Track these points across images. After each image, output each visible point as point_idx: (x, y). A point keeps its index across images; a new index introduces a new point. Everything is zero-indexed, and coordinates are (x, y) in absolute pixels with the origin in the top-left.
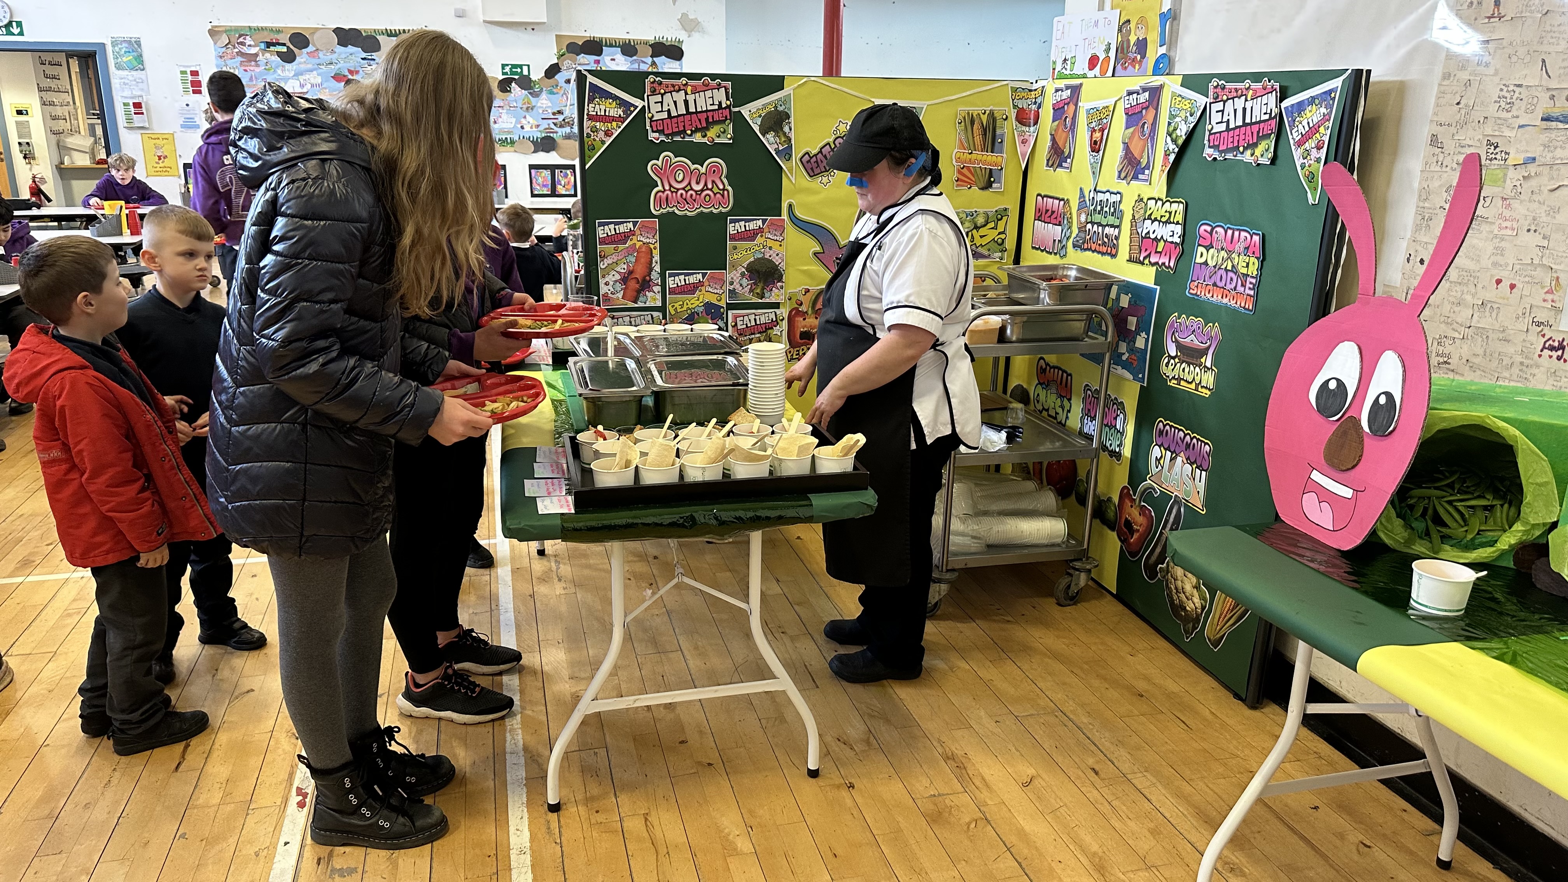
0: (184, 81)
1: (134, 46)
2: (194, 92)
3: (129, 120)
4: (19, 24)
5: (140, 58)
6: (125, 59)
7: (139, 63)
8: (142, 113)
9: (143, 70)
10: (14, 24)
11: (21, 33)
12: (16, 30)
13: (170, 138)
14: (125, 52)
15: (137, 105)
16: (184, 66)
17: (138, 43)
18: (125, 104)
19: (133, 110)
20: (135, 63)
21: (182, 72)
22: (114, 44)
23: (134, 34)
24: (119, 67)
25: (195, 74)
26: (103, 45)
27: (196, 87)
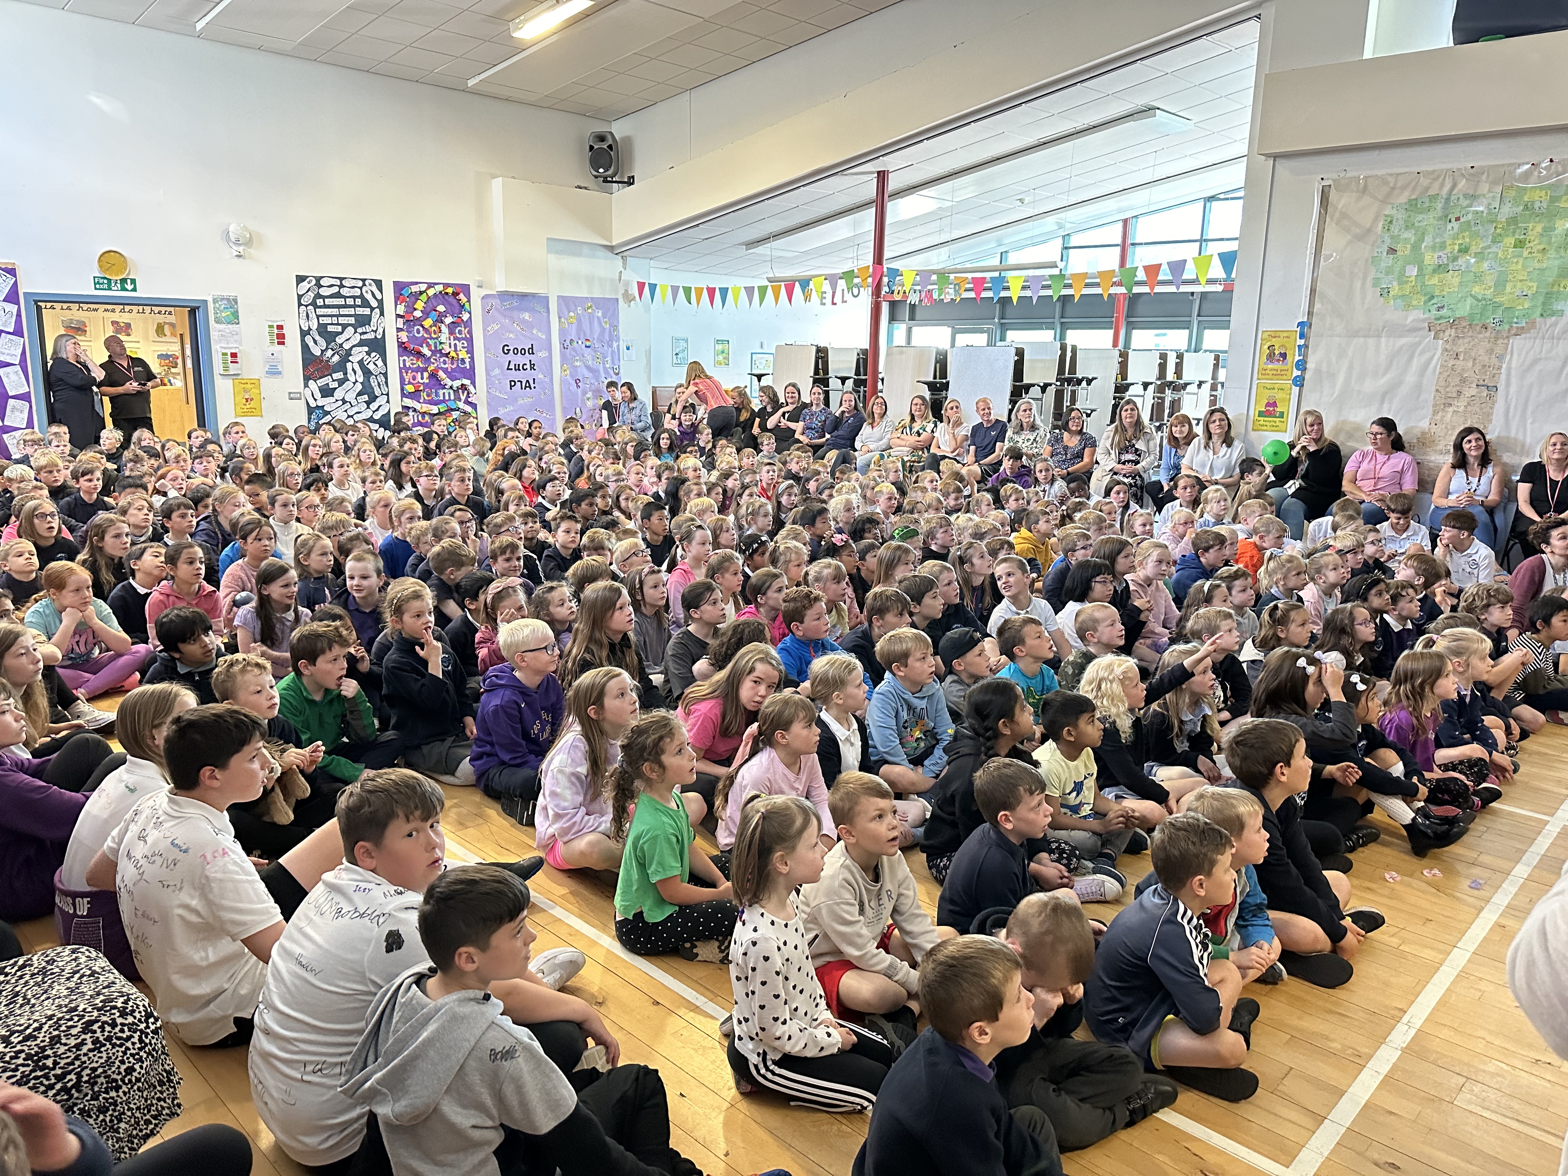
0: (271, 334)
1: (232, 303)
2: (279, 343)
3: (226, 367)
4: (133, 281)
5: (236, 314)
6: (224, 315)
7: (235, 319)
8: (237, 363)
9: (238, 324)
10: (129, 281)
11: (134, 290)
12: (129, 287)
13: (257, 383)
14: (224, 308)
15: (234, 355)
16: (273, 321)
17: (235, 301)
18: (222, 354)
19: (230, 359)
20: (232, 317)
21: (271, 327)
22: (215, 301)
23: (231, 294)
24: (218, 321)
25: (280, 327)
26: (205, 302)
27: (281, 339)
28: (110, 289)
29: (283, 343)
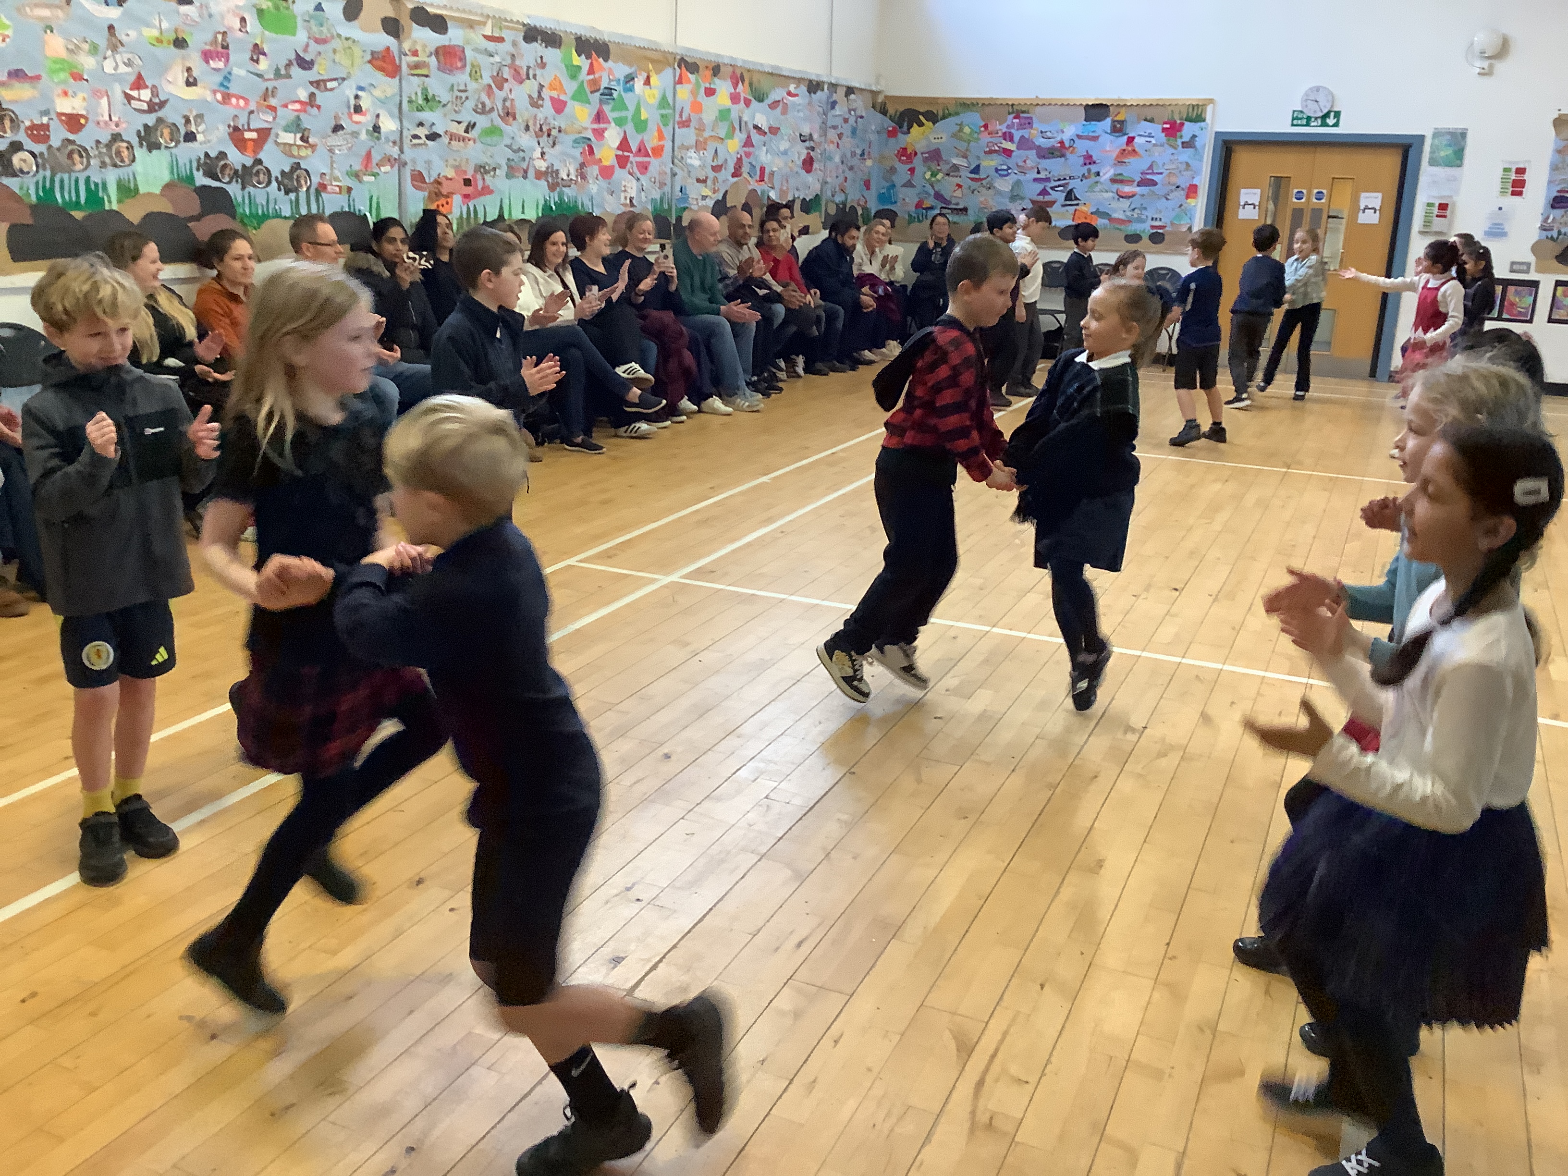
0: (1504, 180)
1: (1459, 137)
2: (1514, 193)
3: (1427, 223)
4: (1337, 114)
5: (1460, 152)
6: (1442, 154)
7: (1458, 158)
8: (1445, 216)
9: (1460, 166)
10: (1332, 114)
11: (1336, 125)
12: (1331, 121)
14: (1446, 145)
15: (1443, 207)
16: (1510, 163)
17: (1463, 135)
18: (1430, 205)
19: (1436, 211)
20: (1453, 158)
21: (1506, 170)
22: (1435, 136)
23: (1460, 125)
24: (1433, 162)
25: (1521, 171)
26: (1422, 138)
27: (1517, 187)
28: (1308, 125)
29: (1520, 194)
